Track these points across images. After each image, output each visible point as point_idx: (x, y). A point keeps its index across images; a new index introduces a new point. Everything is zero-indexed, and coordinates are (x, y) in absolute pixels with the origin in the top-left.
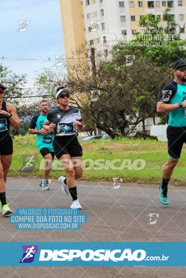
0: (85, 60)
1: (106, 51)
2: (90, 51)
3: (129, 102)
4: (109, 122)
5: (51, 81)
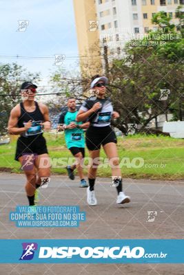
0: (98, 57)
1: (119, 49)
2: (103, 49)
3: (141, 99)
5: (65, 79)
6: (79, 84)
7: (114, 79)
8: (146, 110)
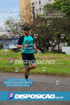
0: (30, 13)
1: (40, 8)
2: (32, 8)
3: (52, 34)
4: (41, 45)
5: (12, 23)
6: (20, 26)
7: (37, 24)
8: (54, 40)
